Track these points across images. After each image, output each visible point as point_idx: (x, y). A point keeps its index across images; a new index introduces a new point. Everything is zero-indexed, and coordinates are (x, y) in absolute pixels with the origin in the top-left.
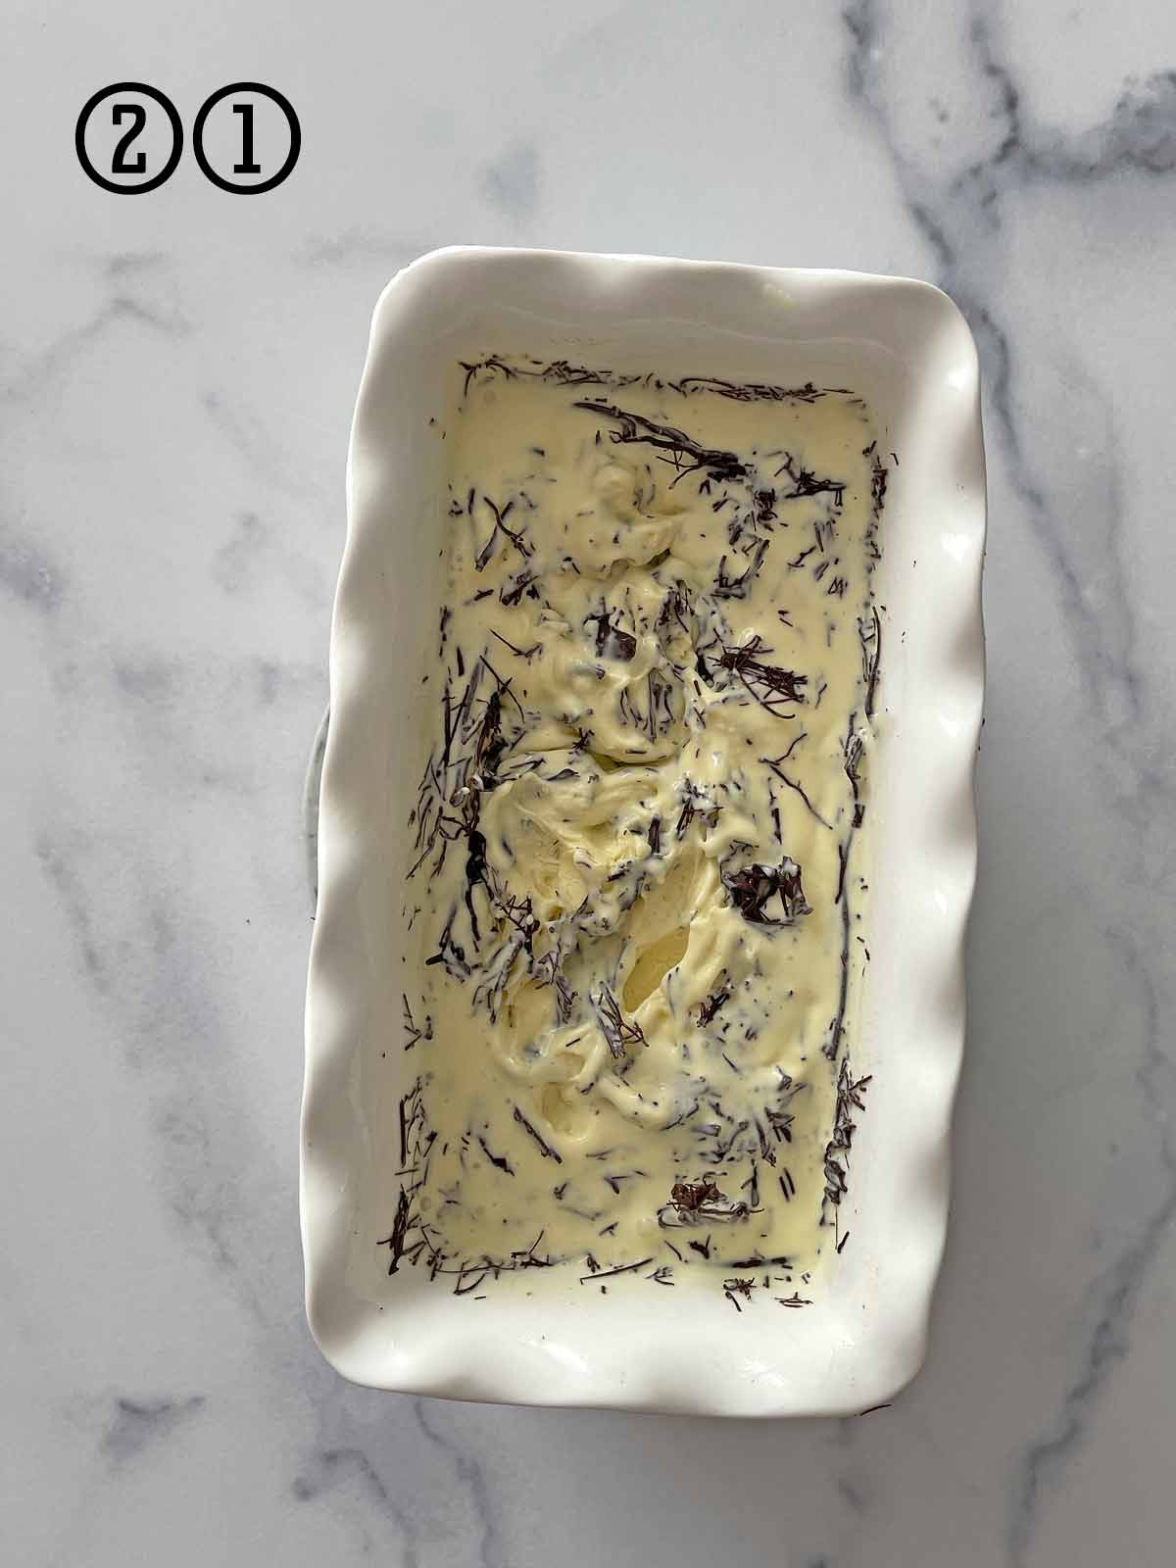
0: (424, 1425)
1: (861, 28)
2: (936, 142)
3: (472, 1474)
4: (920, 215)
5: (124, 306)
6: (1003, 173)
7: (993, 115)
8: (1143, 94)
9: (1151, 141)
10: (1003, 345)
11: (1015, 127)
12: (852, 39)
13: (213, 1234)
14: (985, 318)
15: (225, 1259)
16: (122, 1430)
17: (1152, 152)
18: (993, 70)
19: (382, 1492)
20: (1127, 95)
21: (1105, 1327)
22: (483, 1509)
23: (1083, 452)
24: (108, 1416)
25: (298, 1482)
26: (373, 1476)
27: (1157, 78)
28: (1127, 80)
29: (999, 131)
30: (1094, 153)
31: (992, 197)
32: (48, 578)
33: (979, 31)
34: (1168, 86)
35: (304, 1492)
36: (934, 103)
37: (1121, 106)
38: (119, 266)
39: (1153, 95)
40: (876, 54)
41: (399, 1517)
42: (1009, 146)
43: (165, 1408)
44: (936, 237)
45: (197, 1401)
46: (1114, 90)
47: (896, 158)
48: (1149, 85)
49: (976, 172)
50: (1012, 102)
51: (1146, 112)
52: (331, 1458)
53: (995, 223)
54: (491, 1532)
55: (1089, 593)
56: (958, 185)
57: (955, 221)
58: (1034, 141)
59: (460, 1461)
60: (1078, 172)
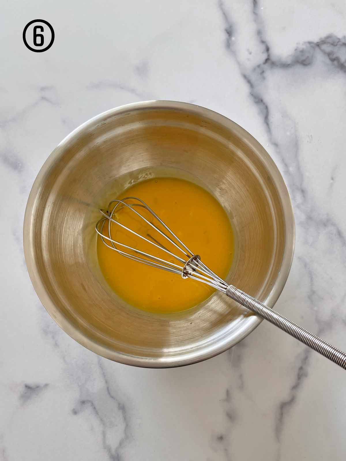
0: (109, 393)
1: (229, 32)
2: (249, 59)
3: (122, 408)
4: (245, 77)
5: (43, 98)
6: (266, 67)
7: (263, 53)
8: (302, 47)
9: (304, 58)
10: (267, 108)
11: (269, 56)
12: (227, 35)
13: (53, 337)
14: (262, 101)
15: (56, 345)
16: (25, 393)
17: (304, 61)
18: (263, 42)
19: (97, 413)
20: (297, 47)
21: (301, 368)
22: (125, 418)
23: (288, 133)
24: (22, 389)
25: (74, 409)
26: (95, 408)
27: (305, 43)
28: (297, 44)
29: (264, 56)
30: (289, 62)
31: (263, 72)
32: (20, 165)
33: (259, 33)
34: (308, 45)
35: (75, 412)
36: (248, 50)
37: (296, 50)
38: (43, 89)
39: (304, 47)
40: (233, 38)
41: (102, 420)
42: (267, 60)
43: (38, 387)
44: (249, 81)
45: (46, 385)
46: (294, 46)
47: (239, 63)
48: (303, 45)
49: (259, 66)
50: (268, 49)
51: (302, 51)
52: (83, 402)
53: (264, 78)
54: (127, 425)
55: (291, 169)
56: (254, 70)
57: (254, 78)
58: (274, 58)
59: (119, 404)
60: (285, 66)
